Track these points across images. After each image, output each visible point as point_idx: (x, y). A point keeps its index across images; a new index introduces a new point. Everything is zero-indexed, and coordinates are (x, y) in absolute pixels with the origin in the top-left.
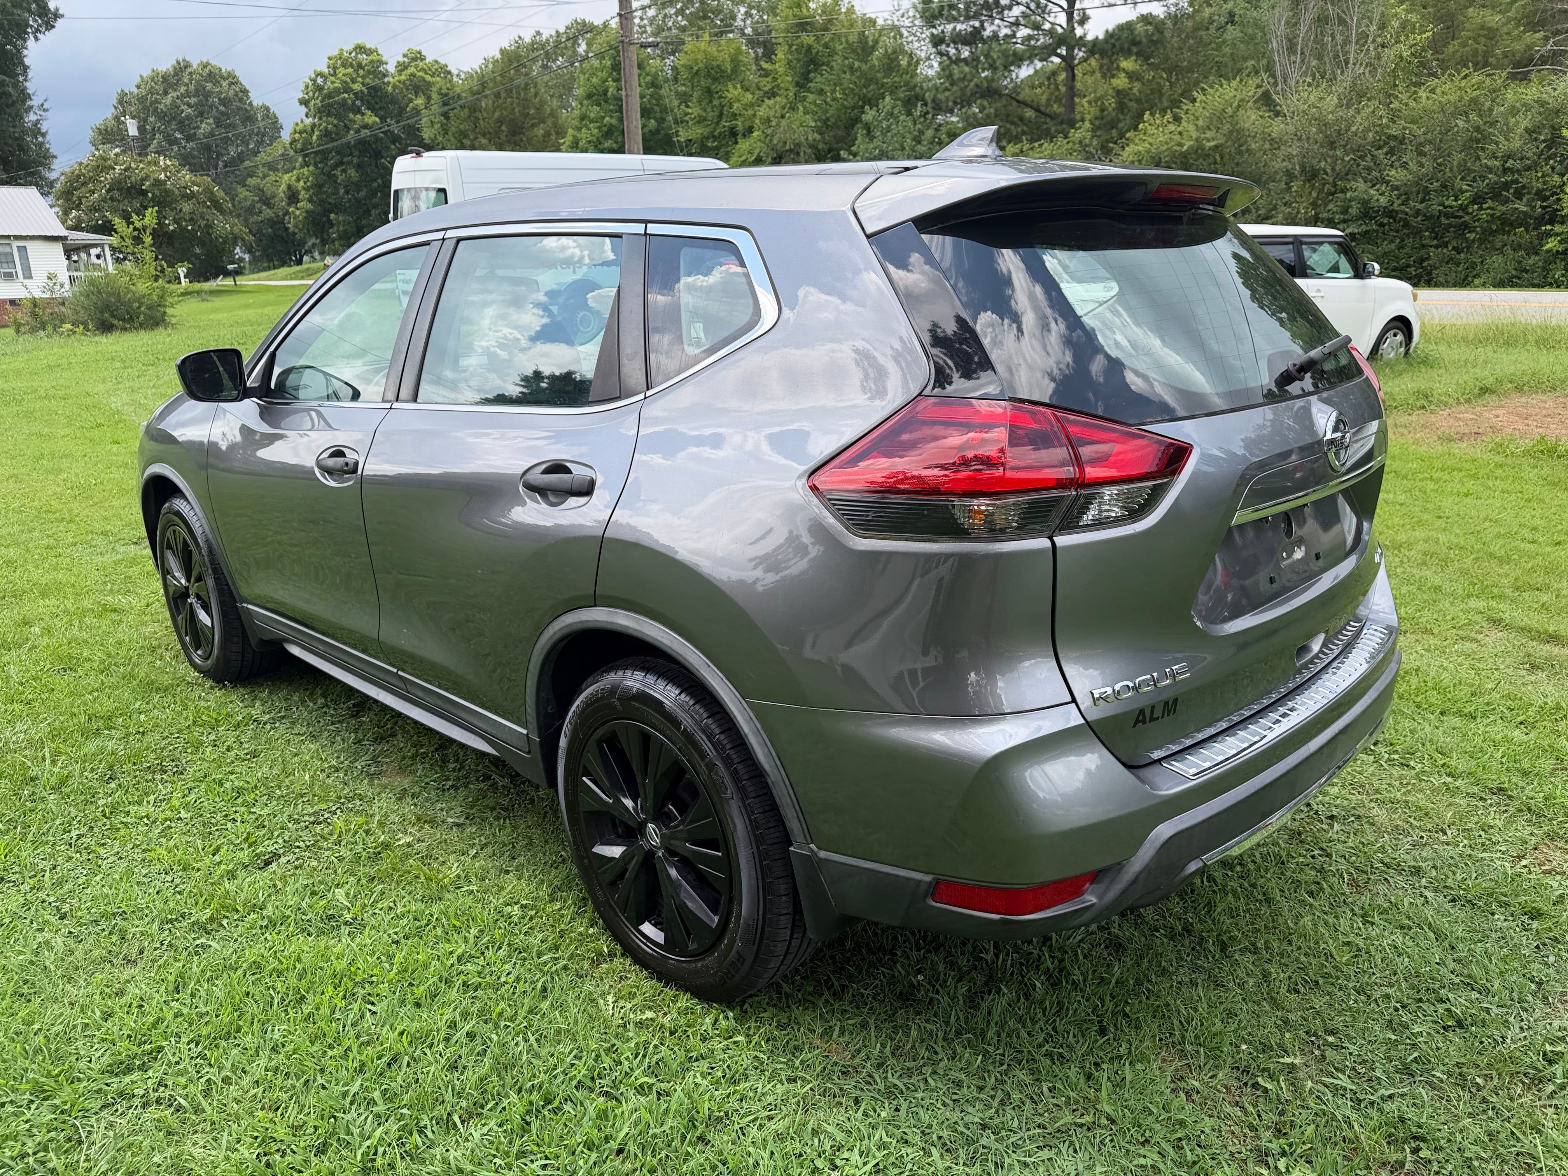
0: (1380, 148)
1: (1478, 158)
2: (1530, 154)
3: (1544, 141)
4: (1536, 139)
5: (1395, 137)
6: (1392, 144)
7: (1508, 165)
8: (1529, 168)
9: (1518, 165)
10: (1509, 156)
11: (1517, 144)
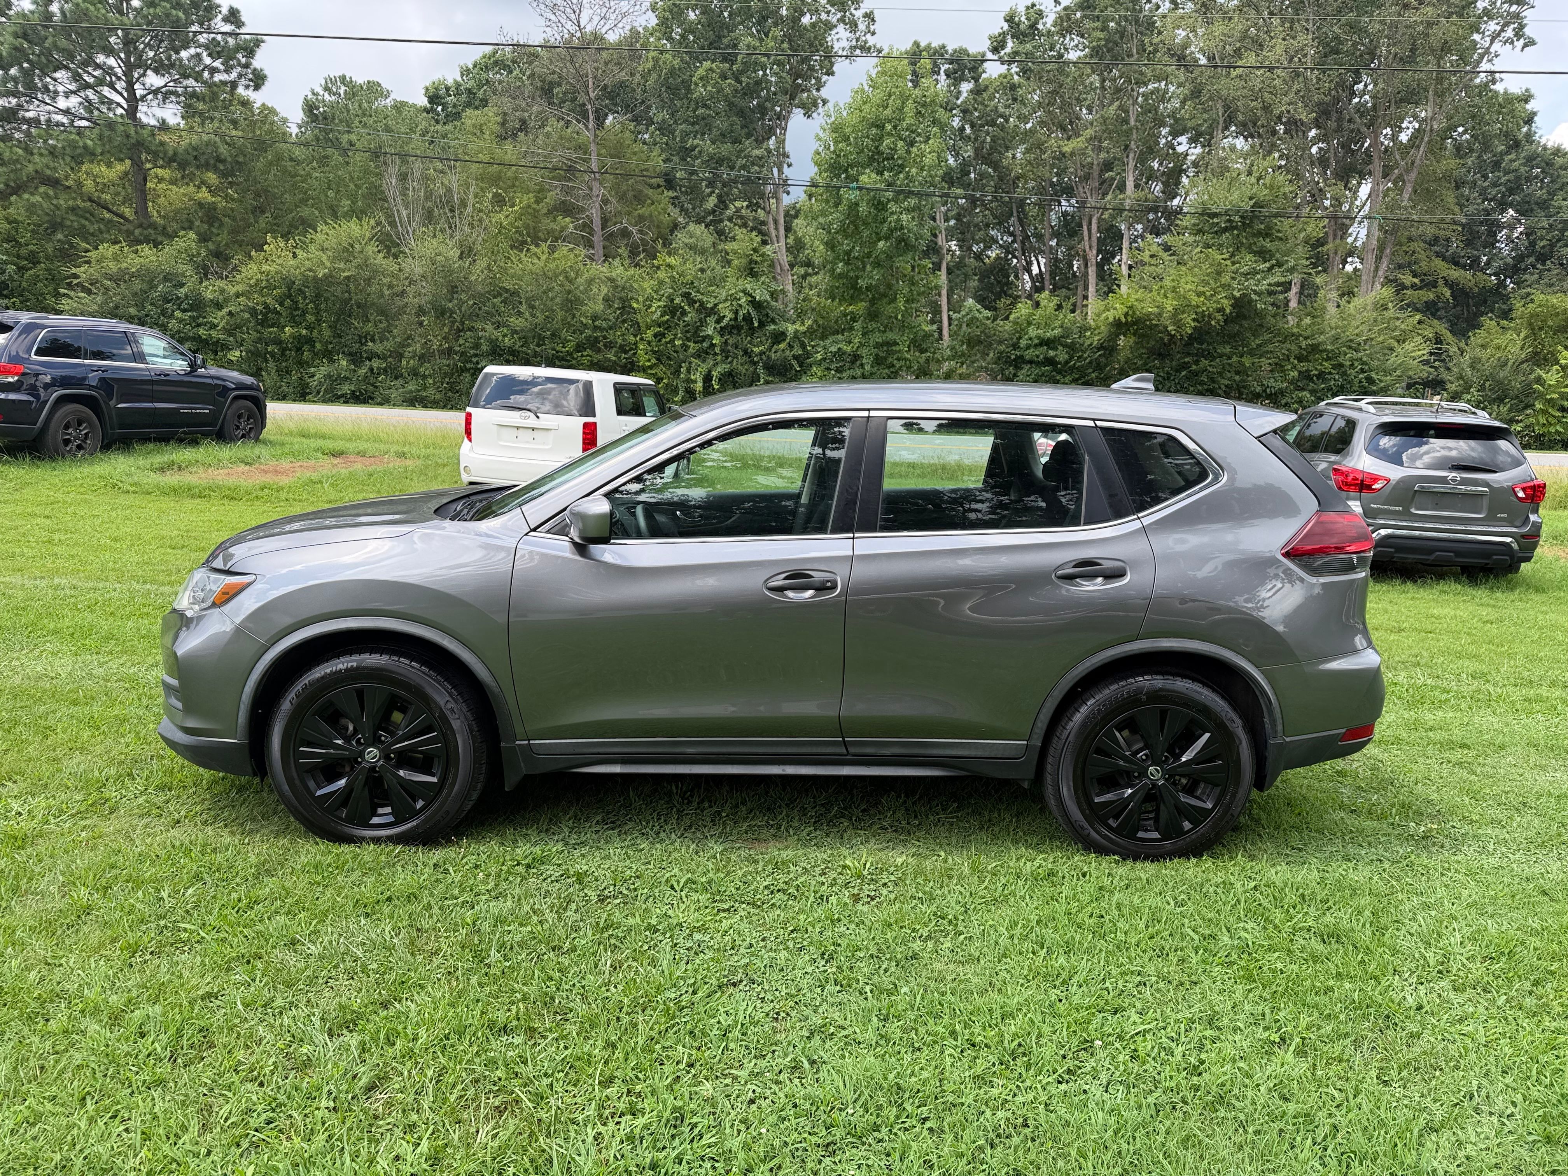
0: (495, 297)
1: (574, 316)
2: (611, 317)
3: (619, 309)
4: (610, 306)
5: (507, 291)
6: (506, 295)
7: (597, 323)
8: (611, 328)
9: (604, 325)
10: (595, 318)
11: (599, 307)
